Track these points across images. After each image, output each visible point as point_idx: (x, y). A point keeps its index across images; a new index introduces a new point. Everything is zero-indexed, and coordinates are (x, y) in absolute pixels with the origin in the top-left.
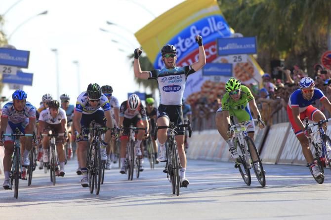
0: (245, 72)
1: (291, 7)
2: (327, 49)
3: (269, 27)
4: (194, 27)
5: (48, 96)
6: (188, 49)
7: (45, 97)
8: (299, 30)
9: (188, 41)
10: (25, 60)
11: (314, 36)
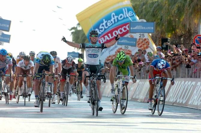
0: (144, 44)
1: (177, 5)
2: (197, 33)
3: (162, 17)
4: (114, 14)
5: (23, 53)
6: (109, 27)
7: (21, 53)
8: (181, 20)
9: (109, 22)
10: (8, 26)
11: (190, 25)
